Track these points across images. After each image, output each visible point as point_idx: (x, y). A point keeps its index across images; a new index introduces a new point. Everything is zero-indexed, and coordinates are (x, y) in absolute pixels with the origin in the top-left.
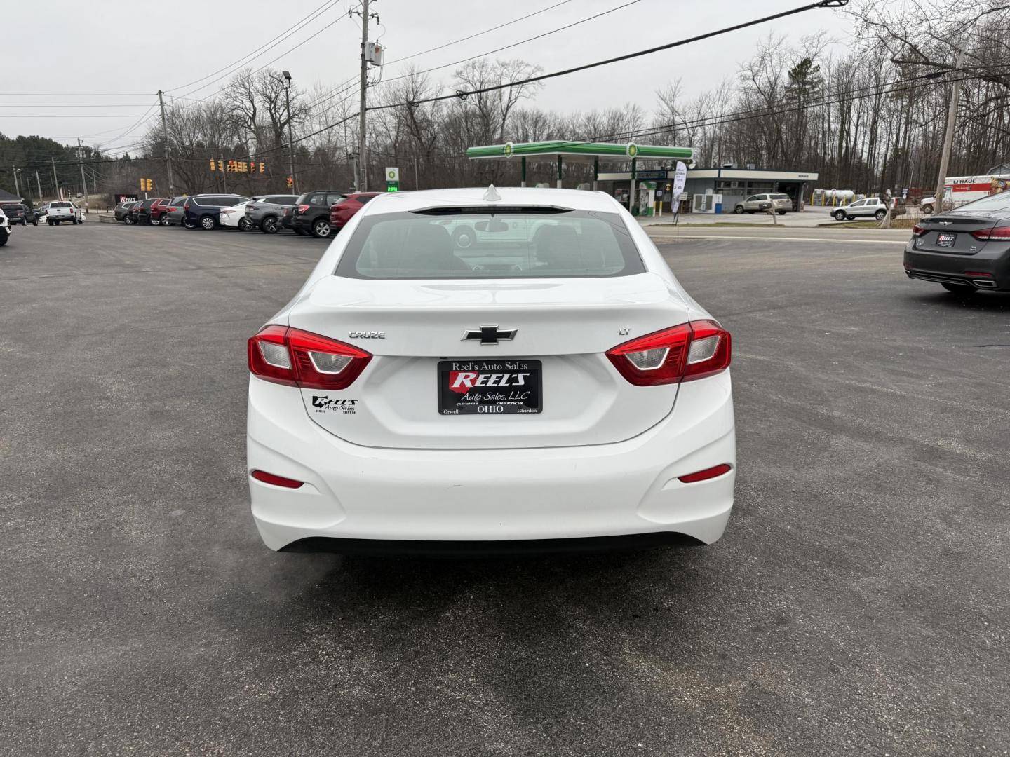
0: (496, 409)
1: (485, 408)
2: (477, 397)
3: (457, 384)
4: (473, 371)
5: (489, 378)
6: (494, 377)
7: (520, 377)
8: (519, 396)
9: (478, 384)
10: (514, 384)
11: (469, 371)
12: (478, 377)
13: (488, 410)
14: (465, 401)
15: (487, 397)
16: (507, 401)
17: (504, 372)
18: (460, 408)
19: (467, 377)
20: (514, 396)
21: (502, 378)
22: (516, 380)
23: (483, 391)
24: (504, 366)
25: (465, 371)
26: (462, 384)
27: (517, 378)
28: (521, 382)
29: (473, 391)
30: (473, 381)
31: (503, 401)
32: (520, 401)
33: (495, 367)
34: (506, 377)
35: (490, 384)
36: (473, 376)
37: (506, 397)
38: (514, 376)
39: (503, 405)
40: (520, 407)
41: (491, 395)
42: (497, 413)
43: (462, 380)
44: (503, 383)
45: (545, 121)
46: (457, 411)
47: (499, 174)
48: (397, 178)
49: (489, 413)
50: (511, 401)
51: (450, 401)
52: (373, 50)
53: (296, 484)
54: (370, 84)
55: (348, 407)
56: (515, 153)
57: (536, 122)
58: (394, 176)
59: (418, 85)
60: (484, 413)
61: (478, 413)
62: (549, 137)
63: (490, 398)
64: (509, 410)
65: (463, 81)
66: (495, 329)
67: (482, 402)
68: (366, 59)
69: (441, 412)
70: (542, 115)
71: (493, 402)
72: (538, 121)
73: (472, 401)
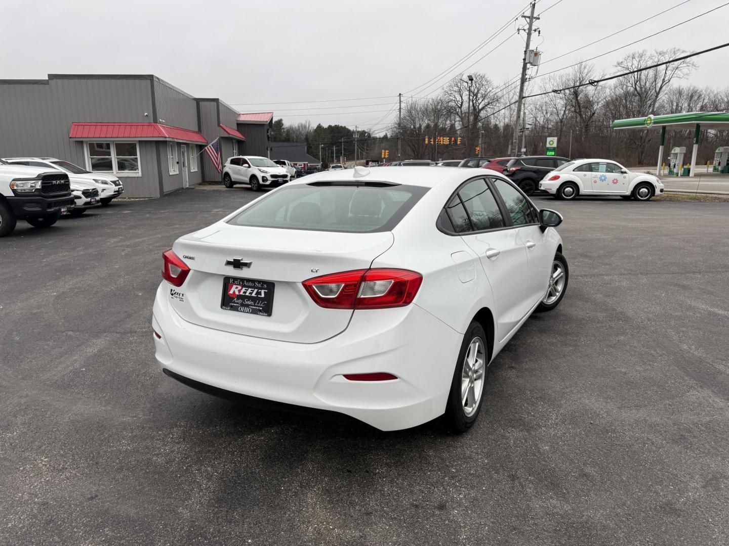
0: (248, 310)
1: (242, 309)
2: (240, 301)
3: (231, 292)
4: (239, 285)
5: (247, 290)
6: (249, 290)
7: (263, 292)
8: (261, 304)
9: (242, 293)
10: (259, 296)
11: (237, 285)
12: (242, 289)
13: (244, 310)
14: (234, 303)
16: (254, 306)
18: (232, 306)
19: (237, 288)
20: (258, 304)
21: (253, 291)
22: (260, 293)
23: (243, 297)
24: (255, 284)
25: (236, 284)
26: (234, 292)
28: (263, 295)
29: (239, 297)
30: (239, 291)
31: (253, 306)
32: (261, 307)
33: (250, 284)
34: (256, 290)
35: (247, 294)
36: (240, 288)
37: (255, 303)
38: (260, 291)
39: (251, 308)
40: (260, 311)
41: (247, 301)
42: (248, 312)
43: (234, 290)
44: (253, 295)
46: (229, 308)
48: (555, 145)
49: (244, 312)
50: (256, 306)
51: (227, 302)
52: (533, 54)
55: (181, 297)
56: (655, 123)
60: (241, 311)
61: (238, 311)
63: (246, 303)
64: (254, 312)
67: (242, 305)
68: (527, 62)
69: (222, 307)
71: (247, 306)
73: (237, 303)
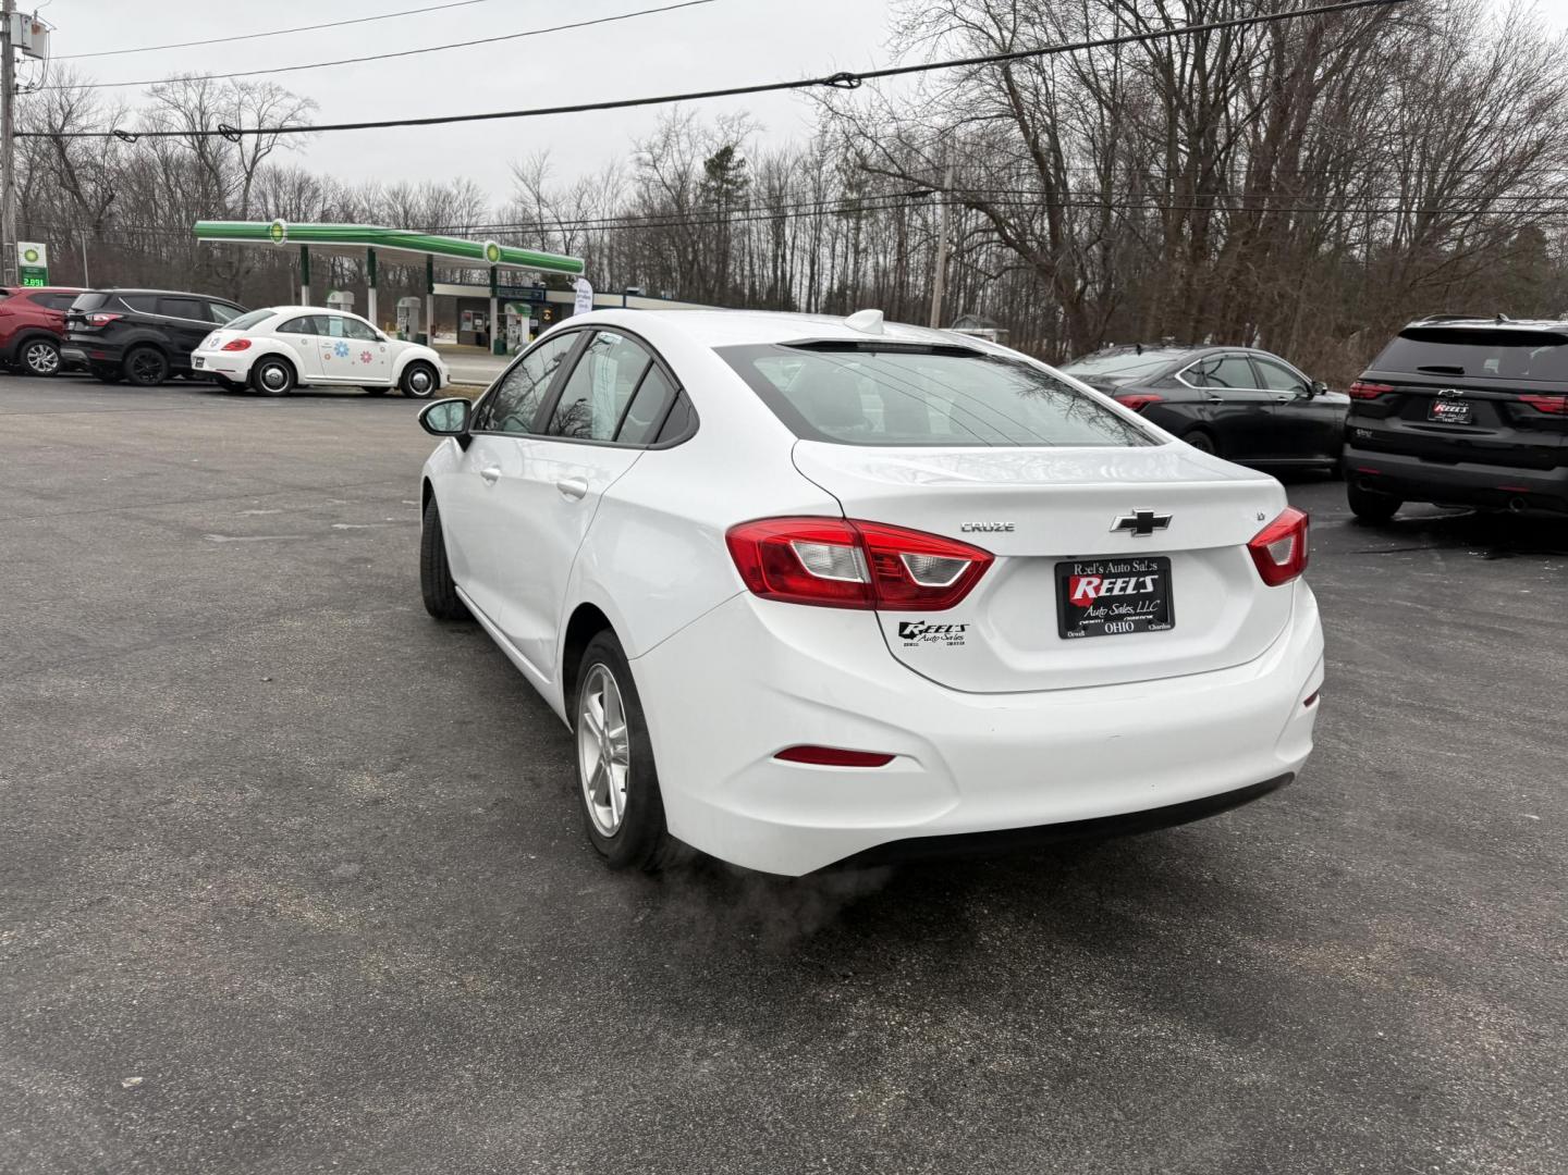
0: (1125, 626)
1: (1114, 627)
2: (1102, 611)
3: (1078, 595)
4: (1097, 575)
5: (1114, 583)
6: (1120, 583)
7: (1148, 580)
8: (1148, 608)
9: (1103, 593)
10: (1142, 591)
11: (1092, 575)
12: (1102, 583)
13: (1118, 629)
14: (1089, 618)
15: (1113, 611)
16: (1136, 615)
17: (1130, 574)
18: (1085, 628)
19: (1089, 583)
20: (1142, 608)
21: (1128, 582)
22: (1143, 585)
23: (1108, 602)
24: (1132, 567)
25: (1088, 576)
26: (1085, 594)
27: (1144, 582)
28: (1150, 588)
29: (1098, 603)
30: (1097, 589)
31: (1130, 615)
32: (1150, 613)
33: (1123, 568)
34: (1133, 580)
35: (1116, 592)
36: (1096, 581)
37: (1135, 609)
38: (1141, 579)
39: (1132, 621)
40: (1150, 622)
41: (1117, 607)
42: (1127, 632)
43: (1085, 589)
44: (1130, 591)
45: (317, 190)
46: (1082, 633)
47: (242, 271)
48: (42, 262)
49: (1118, 633)
50: (1140, 614)
51: (1073, 619)
52: (29, 28)
53: (879, 759)
54: (21, 90)
55: (954, 636)
56: (289, 237)
57: (301, 190)
58: (37, 257)
59: (73, 100)
60: (1113, 633)
61: (1106, 634)
62: (325, 217)
63: (1117, 612)
64: (1141, 627)
65: (167, 104)
66: (1152, 514)
67: (1109, 618)
68: (13, 42)
69: (1063, 635)
70: (309, 179)
71: (1120, 618)
72: (302, 187)
73: (1097, 617)
